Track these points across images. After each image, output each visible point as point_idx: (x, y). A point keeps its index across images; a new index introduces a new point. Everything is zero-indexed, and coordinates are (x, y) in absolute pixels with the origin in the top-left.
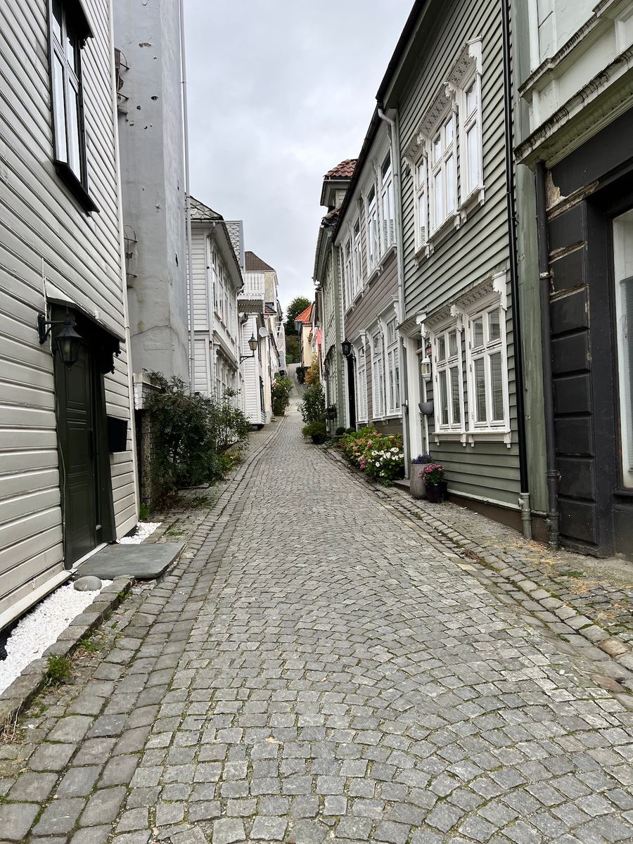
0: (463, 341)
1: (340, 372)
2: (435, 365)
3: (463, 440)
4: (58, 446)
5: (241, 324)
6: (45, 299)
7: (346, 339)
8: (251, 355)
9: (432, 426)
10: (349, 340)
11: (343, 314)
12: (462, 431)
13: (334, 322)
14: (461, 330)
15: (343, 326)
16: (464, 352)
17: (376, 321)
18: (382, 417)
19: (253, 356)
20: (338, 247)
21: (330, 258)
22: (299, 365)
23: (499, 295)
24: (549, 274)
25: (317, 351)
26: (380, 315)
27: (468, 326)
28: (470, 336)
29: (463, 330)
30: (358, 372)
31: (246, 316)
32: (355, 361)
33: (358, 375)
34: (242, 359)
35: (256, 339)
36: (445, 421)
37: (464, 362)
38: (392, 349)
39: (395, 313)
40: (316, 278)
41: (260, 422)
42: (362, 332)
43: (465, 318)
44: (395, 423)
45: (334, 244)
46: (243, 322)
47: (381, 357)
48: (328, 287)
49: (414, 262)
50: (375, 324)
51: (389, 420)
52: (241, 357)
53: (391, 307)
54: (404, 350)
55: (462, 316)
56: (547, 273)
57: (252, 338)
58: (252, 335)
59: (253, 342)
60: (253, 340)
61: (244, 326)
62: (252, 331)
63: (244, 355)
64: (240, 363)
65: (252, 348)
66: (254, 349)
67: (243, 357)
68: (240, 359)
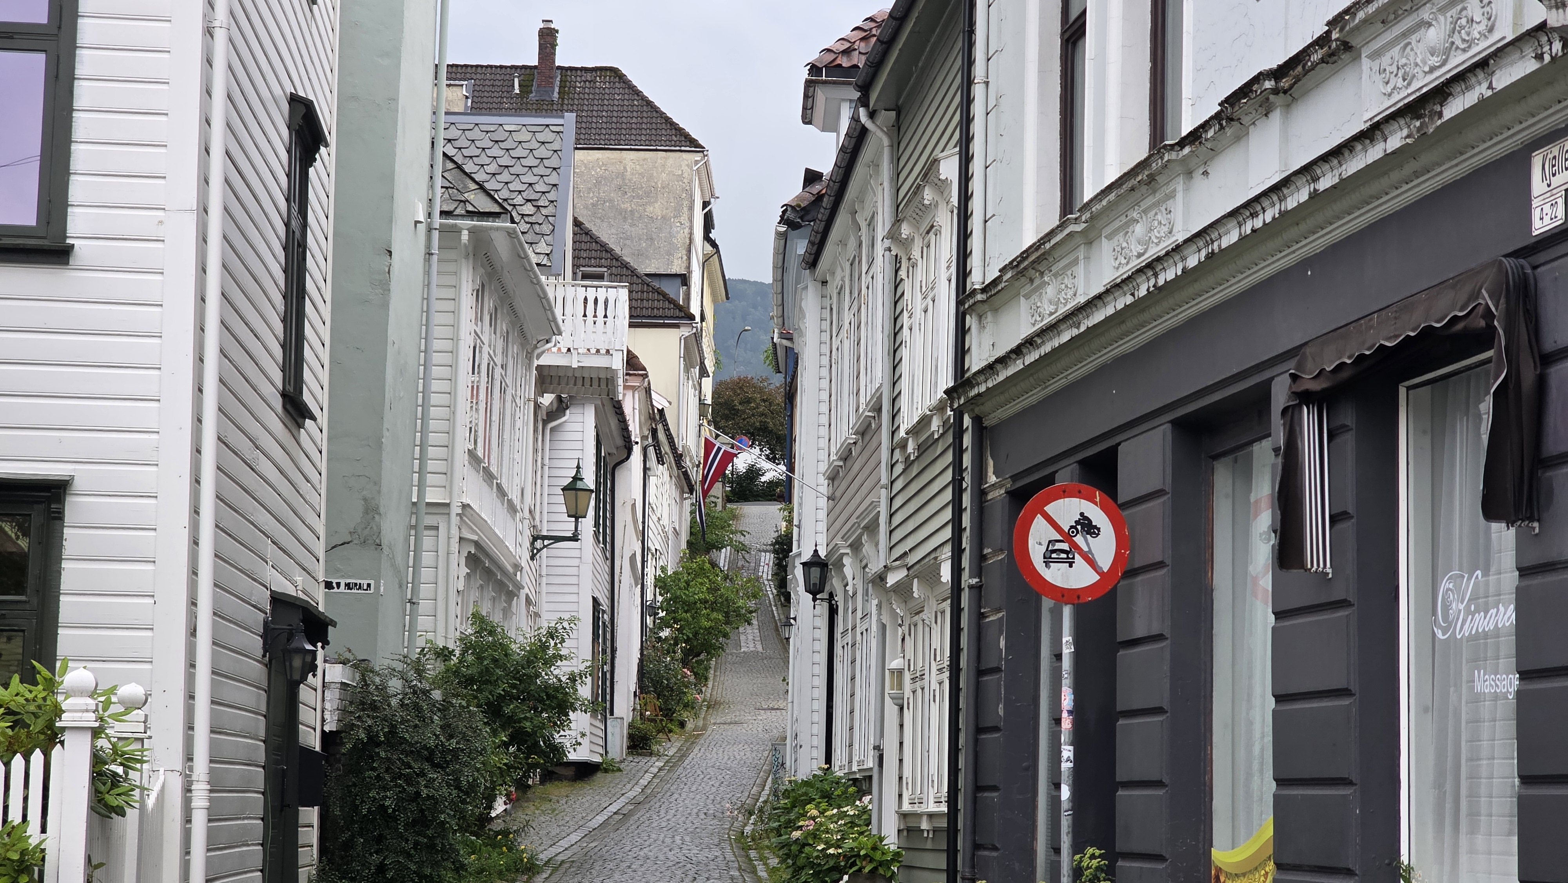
2: (907, 676)
4: (265, 788)
5: (545, 423)
6: (269, 592)
7: (815, 551)
8: (570, 534)
19: (575, 538)
20: (824, 285)
24: (981, 581)
26: (866, 527)
31: (561, 402)
32: (837, 614)
34: (539, 544)
35: (589, 481)
42: (844, 547)
45: (811, 273)
46: (550, 418)
52: (535, 538)
55: (928, 601)
56: (977, 580)
57: (577, 478)
58: (578, 467)
59: (579, 493)
60: (580, 485)
61: (552, 430)
62: (578, 454)
63: (545, 533)
64: (532, 558)
65: (573, 513)
66: (579, 514)
67: (544, 538)
68: (532, 544)
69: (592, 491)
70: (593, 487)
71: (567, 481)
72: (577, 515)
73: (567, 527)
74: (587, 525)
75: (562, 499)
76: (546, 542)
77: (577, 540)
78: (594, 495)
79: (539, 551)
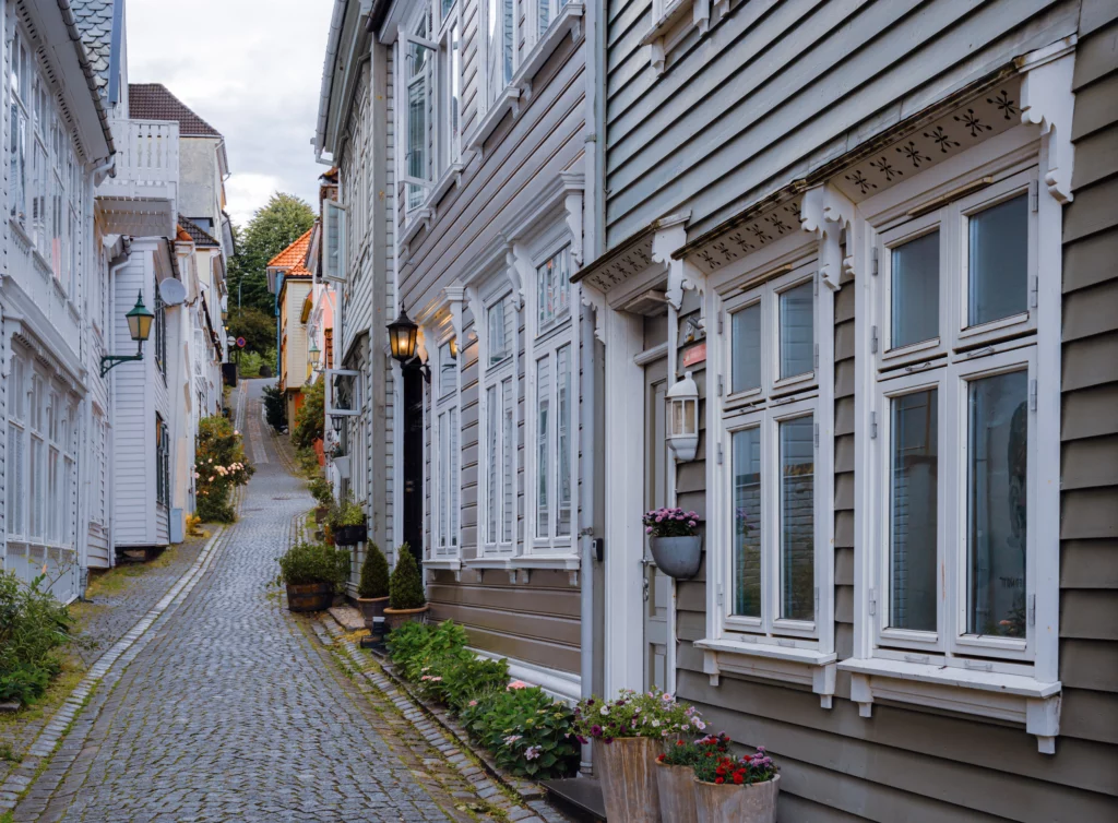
0: (844, 324)
1: (382, 409)
2: (715, 407)
3: (826, 686)
5: (111, 265)
7: (403, 313)
8: (134, 353)
9: (692, 613)
10: (411, 316)
11: (397, 239)
12: (822, 653)
13: (368, 264)
14: (835, 281)
15: (396, 278)
16: (845, 363)
17: (503, 256)
18: (505, 558)
19: (139, 357)
20: (389, 47)
21: (364, 78)
22: (272, 382)
23: (1039, 138)
25: (321, 346)
26: (516, 240)
27: (868, 267)
28: (875, 306)
29: (848, 283)
30: (434, 413)
31: (124, 245)
32: (429, 381)
33: (435, 423)
34: (107, 363)
35: (150, 307)
36: (749, 603)
37: (844, 401)
38: (550, 346)
39: (567, 230)
40: (323, 141)
41: (153, 538)
42: (454, 291)
43: (860, 237)
44: (551, 581)
45: (377, 35)
46: (115, 261)
47: (511, 369)
48: (356, 165)
49: (647, 54)
50: (499, 265)
51: (530, 571)
52: (104, 359)
53: (557, 211)
54: (599, 348)
55: (843, 233)
57: (139, 306)
58: (140, 297)
59: (142, 318)
60: (141, 311)
61: (117, 272)
62: (141, 286)
63: (114, 353)
64: (102, 376)
65: (136, 336)
66: (142, 336)
67: (112, 358)
68: (102, 363)
69: (152, 316)
70: (152, 312)
71: (130, 309)
72: (140, 339)
73: (131, 348)
74: (149, 347)
75: (126, 323)
76: (114, 362)
77: (141, 359)
78: (154, 320)
79: (108, 369)
